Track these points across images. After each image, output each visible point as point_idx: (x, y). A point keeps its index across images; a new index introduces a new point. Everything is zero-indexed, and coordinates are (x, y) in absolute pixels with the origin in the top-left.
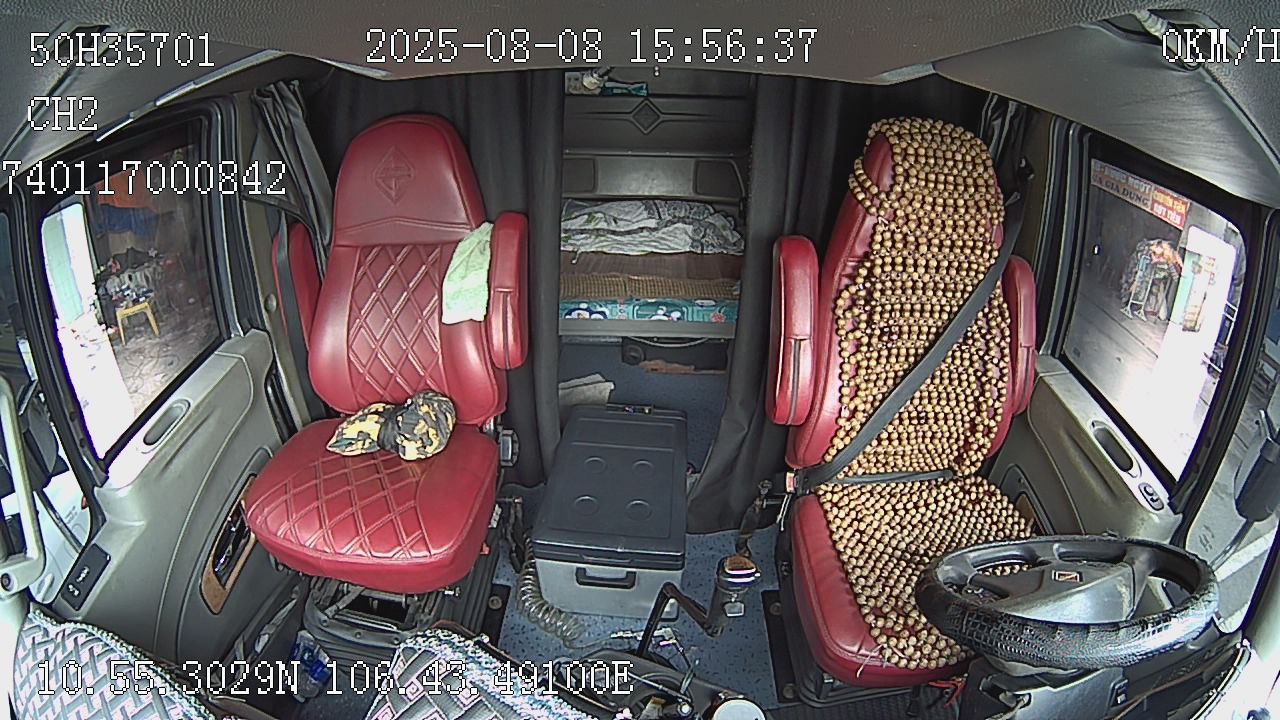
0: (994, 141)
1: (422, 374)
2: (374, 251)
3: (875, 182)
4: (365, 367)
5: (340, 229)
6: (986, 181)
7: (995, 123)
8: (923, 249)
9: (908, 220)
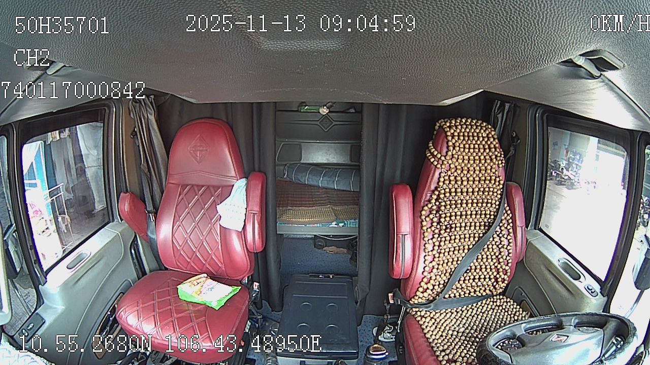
0: (499, 125)
1: (210, 253)
2: (188, 187)
3: (439, 152)
4: (181, 246)
5: (171, 175)
6: (494, 145)
7: (498, 116)
8: (465, 183)
9: (457, 169)
